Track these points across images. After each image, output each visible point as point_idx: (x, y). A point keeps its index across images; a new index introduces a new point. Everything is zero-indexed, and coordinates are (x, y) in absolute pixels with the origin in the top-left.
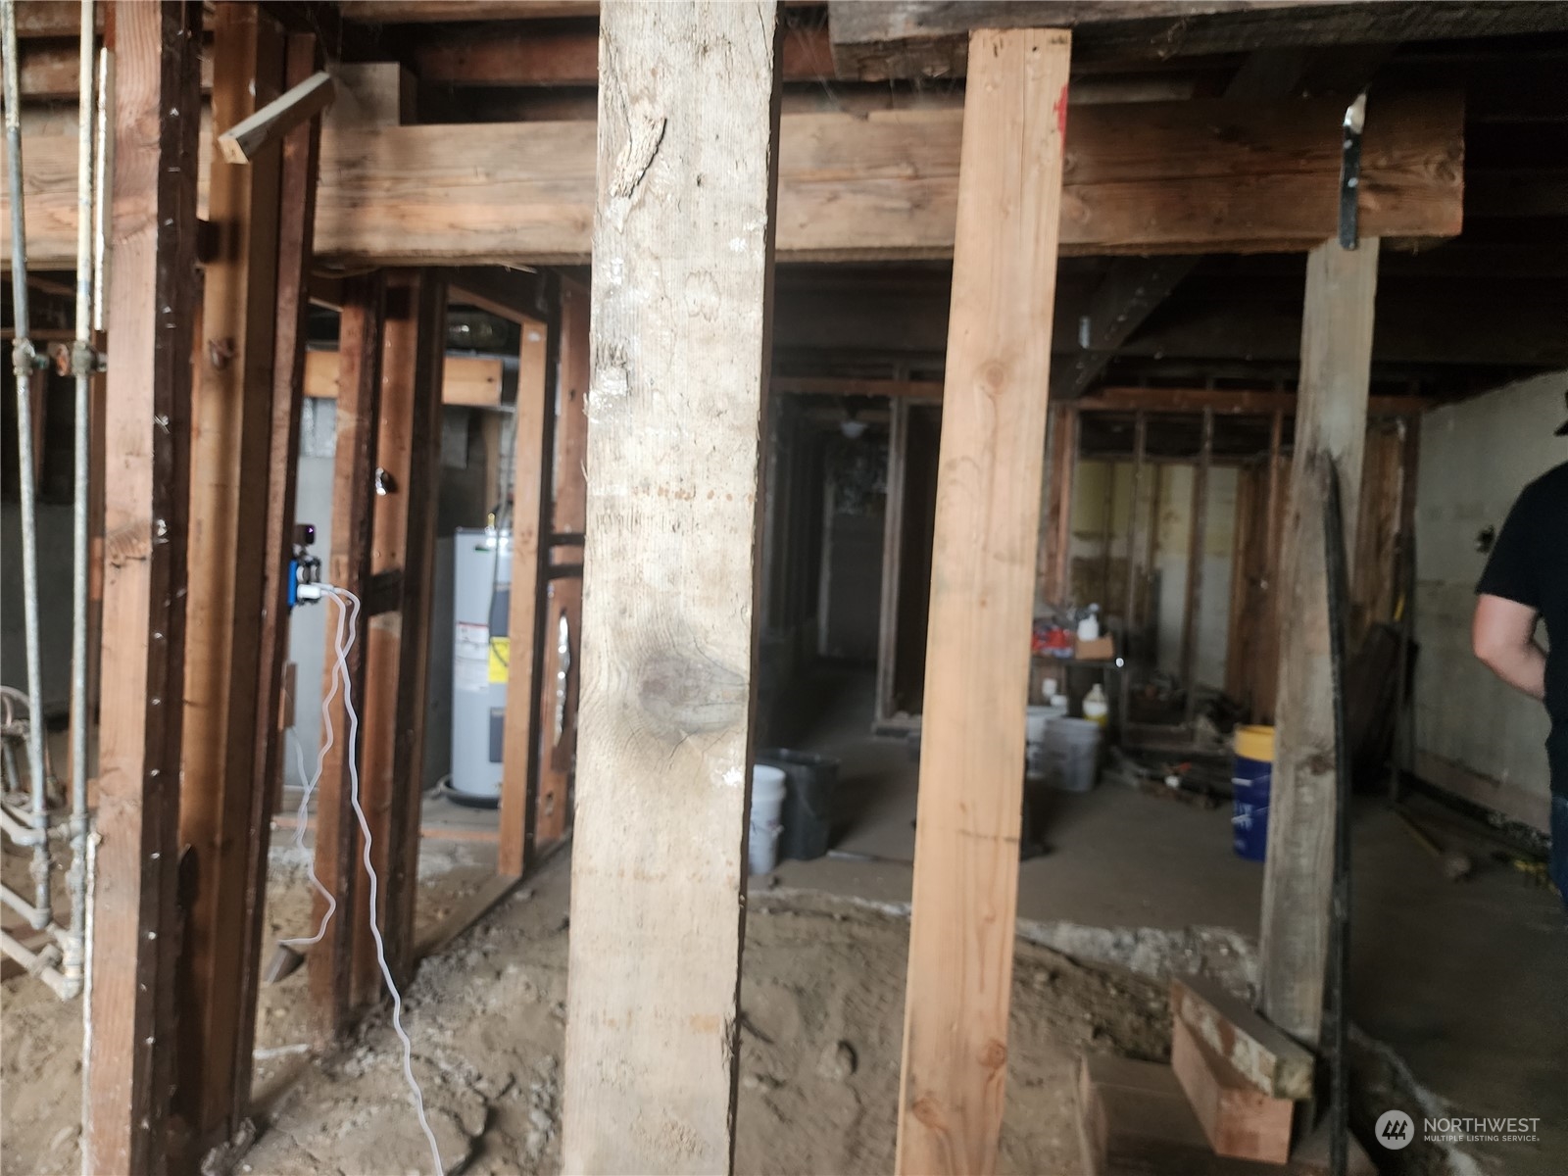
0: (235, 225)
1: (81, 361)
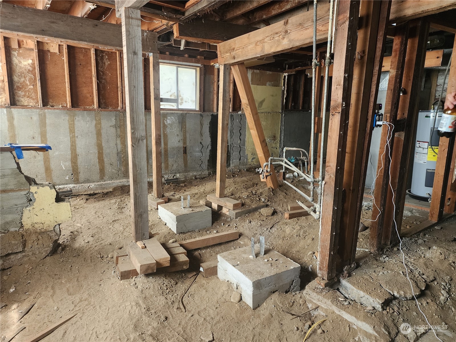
0: (368, 17)
1: (327, 62)
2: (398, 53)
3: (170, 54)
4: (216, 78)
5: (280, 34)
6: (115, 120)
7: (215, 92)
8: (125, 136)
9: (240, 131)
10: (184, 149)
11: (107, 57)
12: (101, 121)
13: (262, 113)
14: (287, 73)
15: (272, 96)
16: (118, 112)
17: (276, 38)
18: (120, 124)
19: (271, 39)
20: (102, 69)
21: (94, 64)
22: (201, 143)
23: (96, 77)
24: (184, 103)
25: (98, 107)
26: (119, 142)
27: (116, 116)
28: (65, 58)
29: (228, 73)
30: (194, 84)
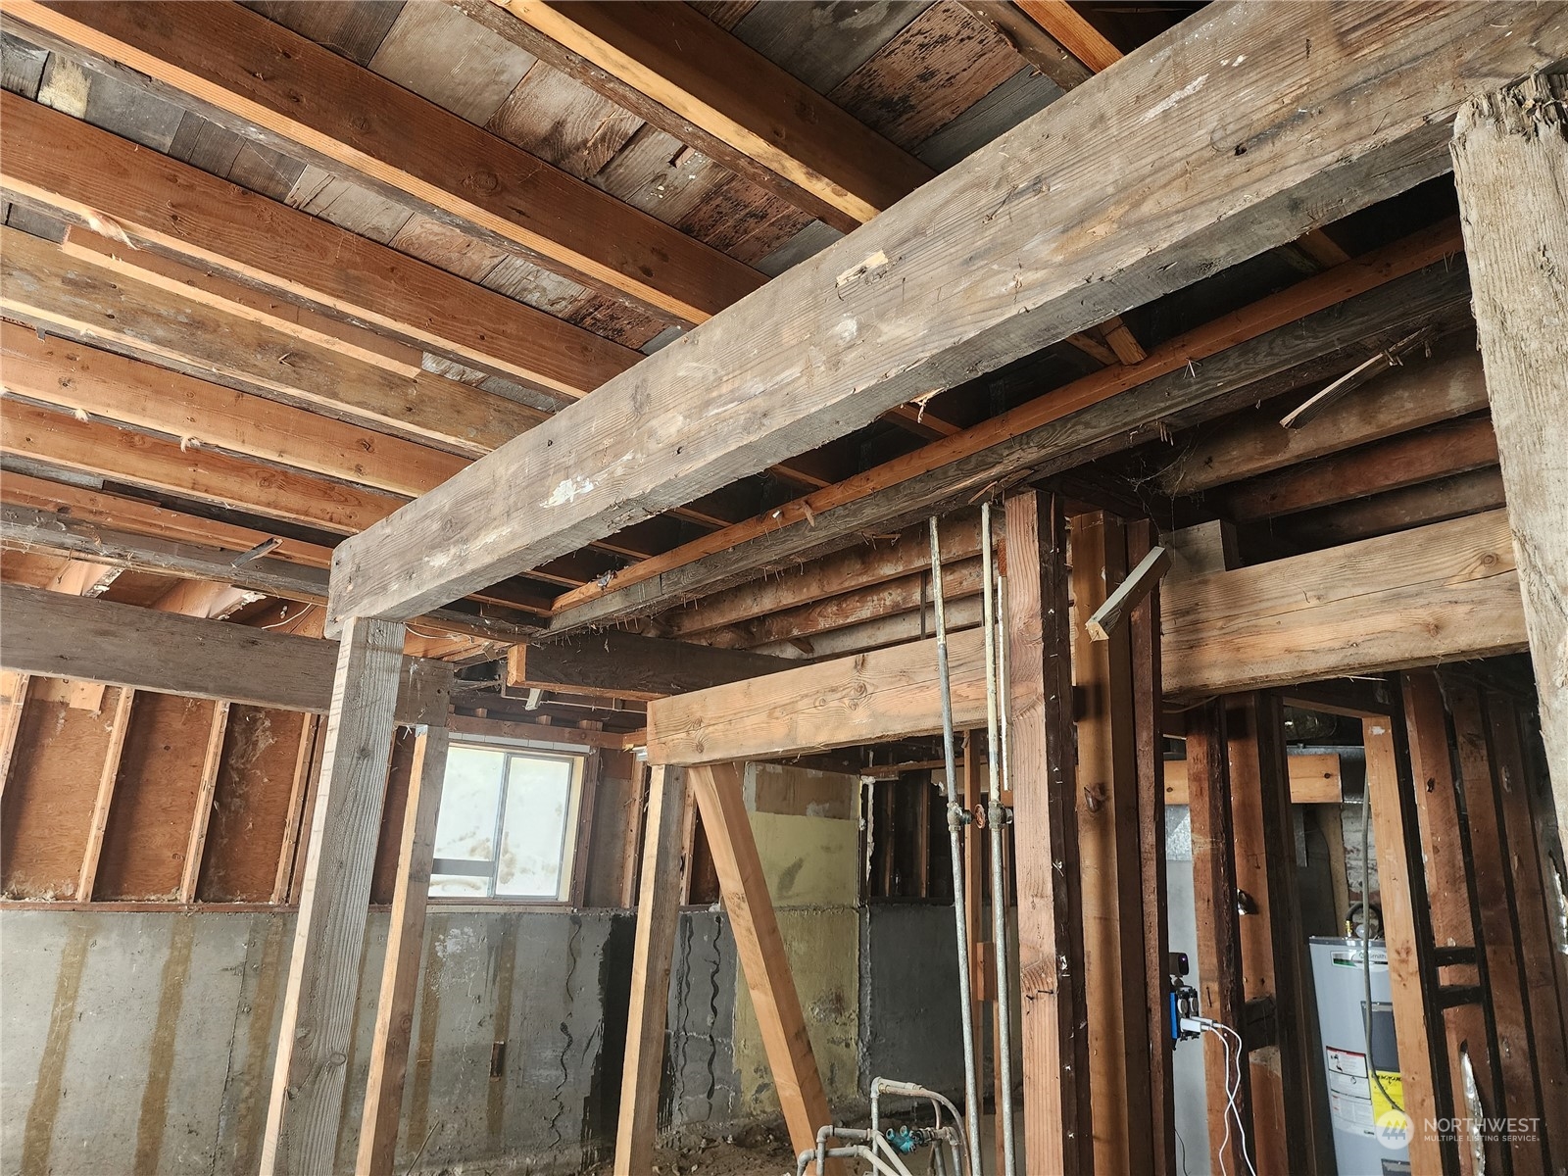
0: (1098, 687)
1: (994, 817)
2: (1206, 785)
3: (491, 714)
4: (639, 791)
5: (844, 692)
6: (248, 944)
7: (633, 836)
8: (272, 1008)
9: (712, 978)
10: (496, 1057)
11: (268, 723)
12: (190, 951)
13: (794, 908)
14: (871, 778)
15: (827, 849)
16: (264, 915)
17: (832, 704)
18: (263, 959)
19: (817, 704)
20: (243, 764)
21: (217, 746)
22: (564, 1028)
23: (213, 791)
24: (517, 874)
25: (193, 896)
26: (243, 1032)
27: (254, 930)
28: (117, 730)
29: (678, 793)
30: (561, 811)
